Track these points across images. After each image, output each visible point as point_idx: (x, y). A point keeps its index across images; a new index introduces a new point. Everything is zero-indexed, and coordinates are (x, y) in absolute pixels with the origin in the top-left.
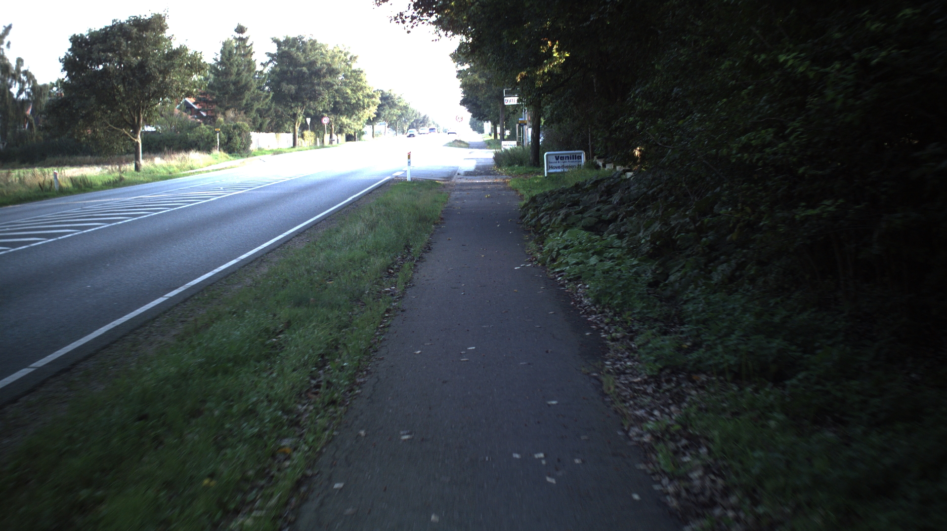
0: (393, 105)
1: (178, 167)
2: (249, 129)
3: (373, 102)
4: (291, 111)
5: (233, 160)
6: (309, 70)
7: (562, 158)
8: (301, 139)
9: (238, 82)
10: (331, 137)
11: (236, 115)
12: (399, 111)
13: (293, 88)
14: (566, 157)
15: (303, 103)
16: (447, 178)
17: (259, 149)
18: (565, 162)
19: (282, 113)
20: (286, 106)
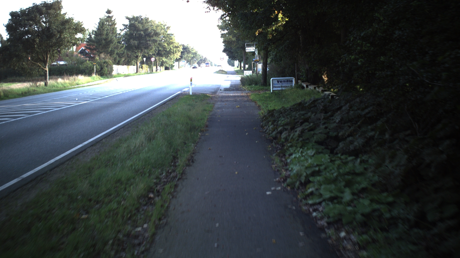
0: (189, 52)
1: (69, 84)
2: (112, 63)
3: (178, 50)
4: (135, 54)
5: (103, 80)
6: (144, 33)
7: (281, 82)
8: (140, 69)
9: (107, 39)
10: (157, 68)
11: (105, 56)
12: (192, 55)
13: (136, 42)
14: (283, 81)
15: (142, 50)
16: (214, 92)
17: (118, 74)
18: (283, 84)
19: (131, 55)
20: (133, 52)
